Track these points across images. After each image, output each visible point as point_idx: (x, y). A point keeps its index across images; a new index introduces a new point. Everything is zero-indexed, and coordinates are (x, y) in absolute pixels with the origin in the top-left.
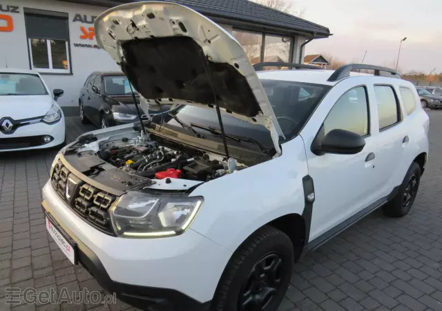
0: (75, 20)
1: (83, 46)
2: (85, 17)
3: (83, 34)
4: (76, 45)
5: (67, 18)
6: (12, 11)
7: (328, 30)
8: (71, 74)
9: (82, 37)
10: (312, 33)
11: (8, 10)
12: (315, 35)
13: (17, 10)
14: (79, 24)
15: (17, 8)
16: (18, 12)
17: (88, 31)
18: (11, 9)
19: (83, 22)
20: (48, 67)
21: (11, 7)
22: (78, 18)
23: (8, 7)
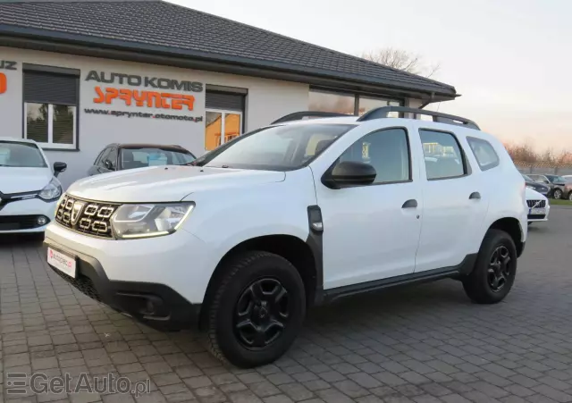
0: (89, 78)
1: (97, 112)
2: (103, 74)
3: (97, 97)
4: (88, 111)
5: (78, 77)
6: (8, 68)
7: (453, 90)
8: (77, 149)
9: (96, 101)
10: (429, 93)
11: (2, 67)
12: (433, 96)
13: (13, 66)
14: (94, 83)
15: (14, 63)
16: (15, 69)
17: (104, 92)
18: (6, 65)
19: (99, 81)
20: (46, 140)
21: (7, 62)
22: (92, 76)
23: (3, 62)
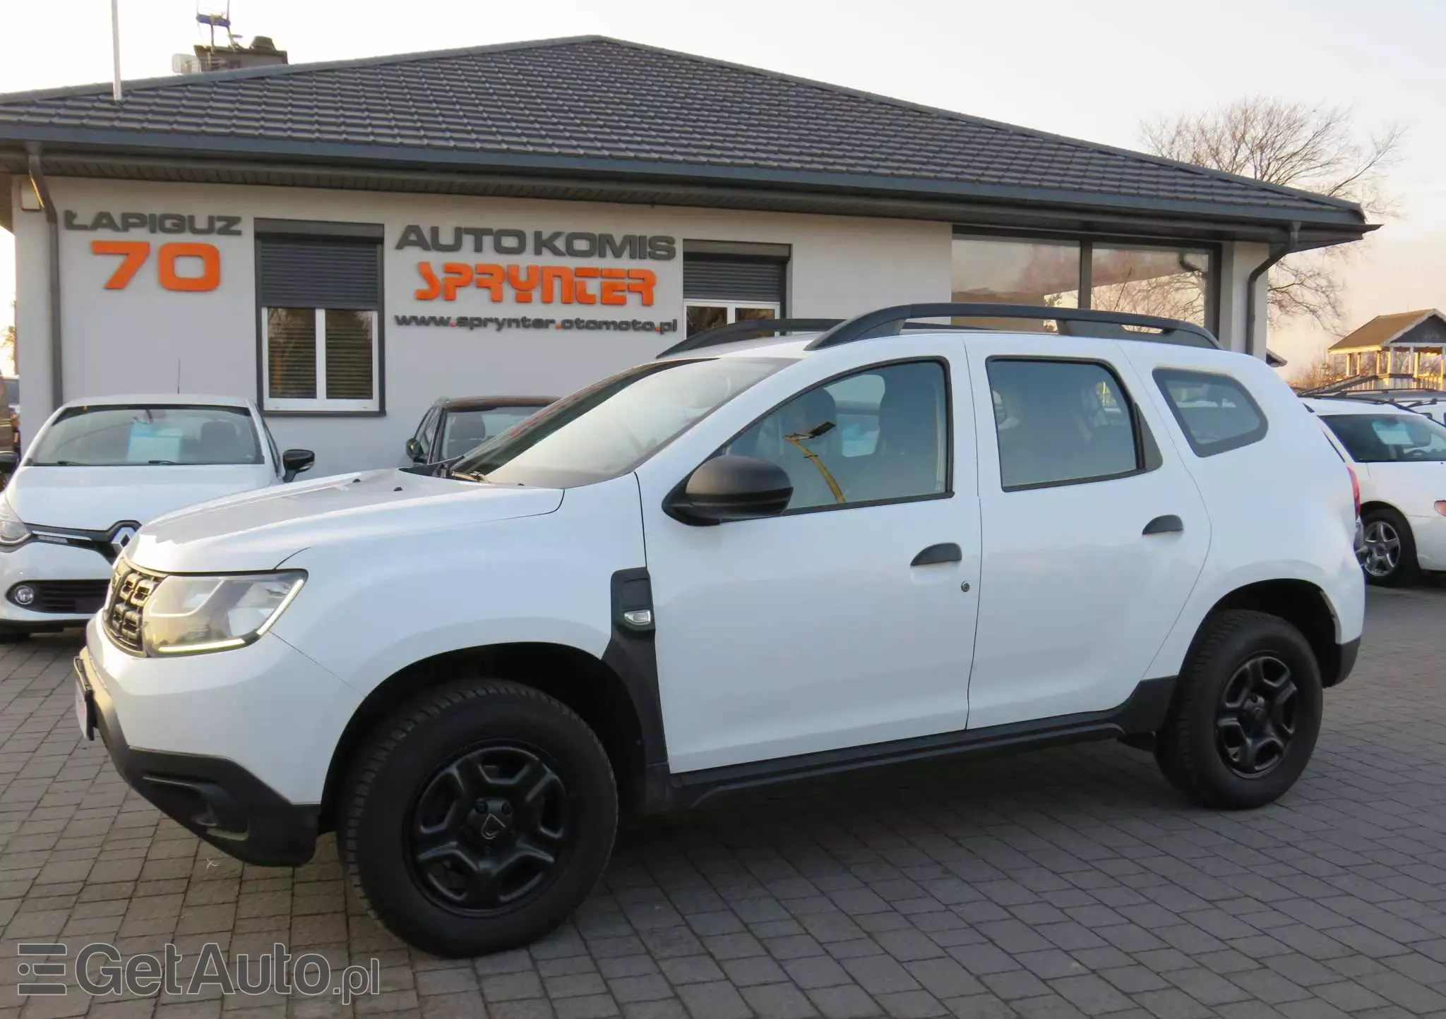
1: (423, 322)
2: (435, 231)
3: (424, 286)
4: (402, 321)
5: (380, 241)
6: (225, 231)
7: (1356, 213)
8: (382, 412)
9: (422, 297)
10: (1285, 227)
11: (209, 231)
12: (1295, 235)
13: (234, 228)
14: (414, 255)
15: (236, 220)
16: (239, 233)
17: (440, 275)
18: (219, 225)
19: (426, 247)
20: (311, 393)
21: (220, 219)
22: (411, 238)
23: (211, 220)
